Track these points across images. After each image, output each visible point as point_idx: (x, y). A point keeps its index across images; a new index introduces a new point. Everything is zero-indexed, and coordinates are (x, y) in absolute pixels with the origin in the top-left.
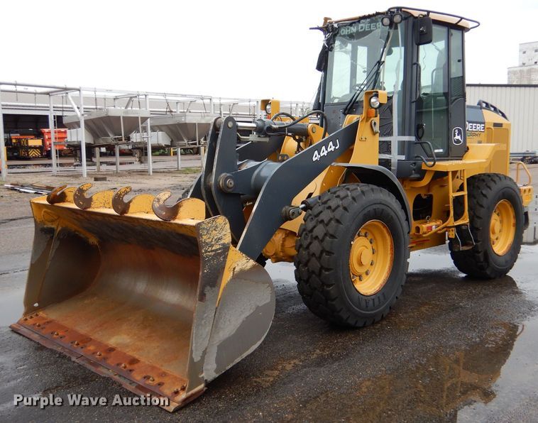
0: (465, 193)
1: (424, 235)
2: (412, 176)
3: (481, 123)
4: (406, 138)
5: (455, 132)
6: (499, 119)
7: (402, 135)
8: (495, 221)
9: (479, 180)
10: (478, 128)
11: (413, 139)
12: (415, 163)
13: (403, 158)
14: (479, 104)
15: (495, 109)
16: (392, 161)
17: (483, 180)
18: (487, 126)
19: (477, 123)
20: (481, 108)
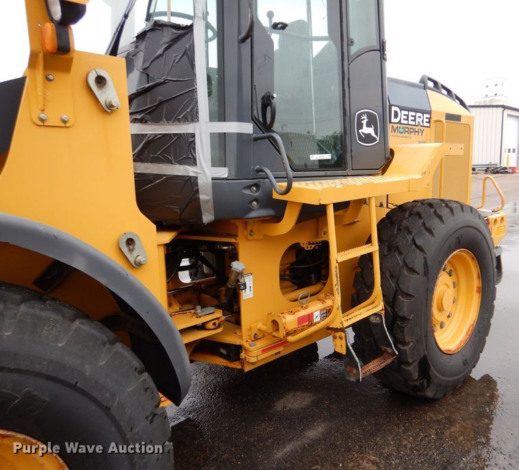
0: (374, 248)
1: (290, 339)
2: (252, 215)
3: (423, 112)
4: (232, 127)
5: (360, 121)
6: (456, 109)
7: (220, 120)
8: (444, 287)
9: (411, 214)
10: (418, 119)
11: (248, 128)
12: (257, 185)
13: (223, 172)
14: (422, 81)
15: (449, 92)
16: (200, 182)
17: (419, 215)
18: (434, 118)
19: (416, 111)
20: (425, 88)
